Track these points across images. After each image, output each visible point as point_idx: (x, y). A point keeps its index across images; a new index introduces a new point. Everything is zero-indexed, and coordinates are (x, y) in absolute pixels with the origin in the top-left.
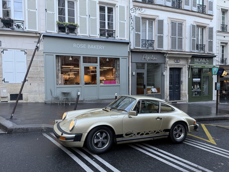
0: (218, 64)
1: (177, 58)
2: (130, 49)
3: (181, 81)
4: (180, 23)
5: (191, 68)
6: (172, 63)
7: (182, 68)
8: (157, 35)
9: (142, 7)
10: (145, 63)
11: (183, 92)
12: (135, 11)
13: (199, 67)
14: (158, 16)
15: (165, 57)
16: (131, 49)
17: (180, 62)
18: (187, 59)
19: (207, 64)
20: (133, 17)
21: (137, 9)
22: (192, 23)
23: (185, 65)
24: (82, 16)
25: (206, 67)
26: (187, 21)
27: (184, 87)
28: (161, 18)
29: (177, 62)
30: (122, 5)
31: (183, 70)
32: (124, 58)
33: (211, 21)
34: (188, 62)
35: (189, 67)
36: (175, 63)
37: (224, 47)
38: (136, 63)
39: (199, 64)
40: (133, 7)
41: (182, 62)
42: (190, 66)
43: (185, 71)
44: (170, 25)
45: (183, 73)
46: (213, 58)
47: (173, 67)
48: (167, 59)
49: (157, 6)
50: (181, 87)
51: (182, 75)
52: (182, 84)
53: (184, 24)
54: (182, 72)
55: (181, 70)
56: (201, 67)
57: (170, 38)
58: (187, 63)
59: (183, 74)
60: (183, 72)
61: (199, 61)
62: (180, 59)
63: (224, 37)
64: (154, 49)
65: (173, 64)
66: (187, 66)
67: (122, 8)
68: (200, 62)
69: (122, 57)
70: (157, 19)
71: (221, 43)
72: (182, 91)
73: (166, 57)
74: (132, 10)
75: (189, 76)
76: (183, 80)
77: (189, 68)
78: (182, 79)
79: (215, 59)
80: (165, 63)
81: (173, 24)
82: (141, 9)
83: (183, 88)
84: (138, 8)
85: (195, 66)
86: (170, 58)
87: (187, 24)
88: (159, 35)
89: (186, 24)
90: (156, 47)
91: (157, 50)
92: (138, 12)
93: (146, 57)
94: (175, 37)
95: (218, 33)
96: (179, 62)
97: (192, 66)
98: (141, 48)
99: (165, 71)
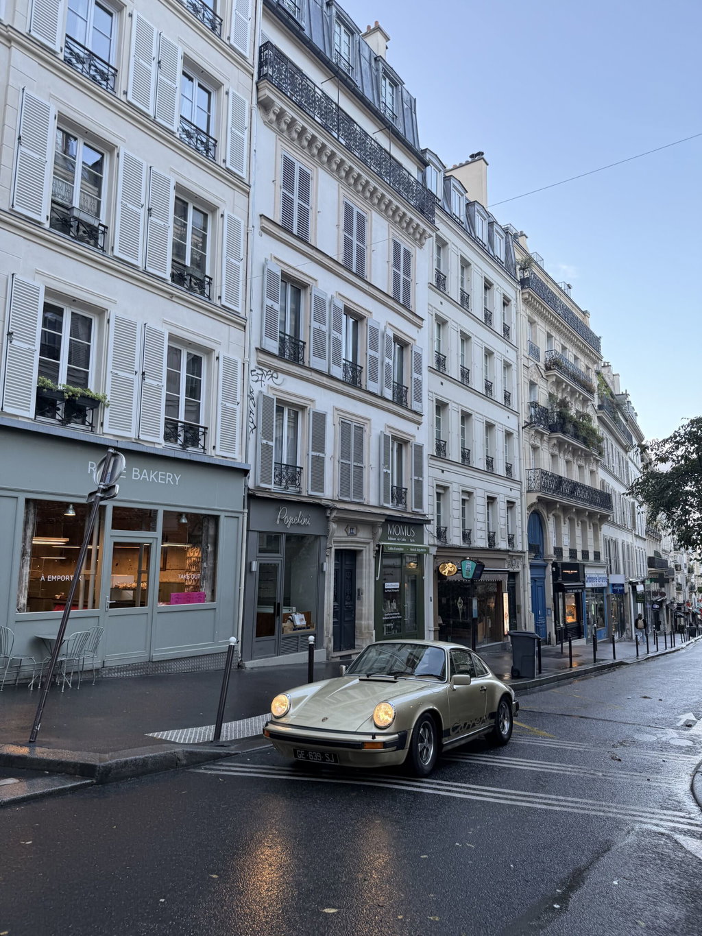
0: (432, 542)
1: (352, 522)
2: (247, 489)
3: (359, 590)
4: (358, 425)
5: (381, 552)
6: (342, 535)
7: (362, 551)
8: (311, 453)
9: (277, 370)
10: (282, 533)
11: (363, 622)
12: (260, 379)
13: (398, 549)
14: (312, 401)
15: (328, 517)
16: (249, 489)
17: (359, 535)
18: (372, 525)
19: (413, 543)
20: (255, 395)
21: (265, 373)
22: (383, 430)
23: (369, 543)
24: (120, 373)
25: (412, 550)
26: (372, 421)
27: (367, 608)
28: (319, 407)
29: (352, 535)
30: (230, 356)
31: (364, 558)
32: (233, 516)
33: (418, 428)
34: (374, 534)
35: (377, 548)
36: (348, 535)
37: (441, 497)
38: (260, 532)
39: (397, 541)
40: (257, 367)
41: (363, 535)
42: (379, 546)
43: (369, 560)
44: (338, 428)
45: (364, 566)
46: (423, 525)
47: (342, 546)
48: (333, 526)
49: (313, 374)
50: (358, 607)
51: (361, 573)
52: (359, 599)
53: (366, 428)
54: (362, 564)
55: (359, 558)
56: (402, 549)
57: (336, 463)
58: (373, 538)
59: (364, 570)
60: (364, 562)
61: (397, 532)
62: (359, 527)
63: (443, 471)
64: (300, 492)
65: (344, 539)
66: (372, 546)
67: (230, 363)
68: (400, 536)
69: (227, 514)
70: (312, 408)
71: (438, 486)
72: (361, 619)
73: (331, 519)
74: (253, 373)
75: (376, 576)
76: (364, 588)
77: (378, 552)
78: (362, 584)
79: (427, 527)
80: (326, 537)
81: (345, 426)
82: (275, 375)
83: (364, 612)
84: (267, 370)
85: (390, 546)
86: (339, 521)
87: (372, 431)
88: (315, 454)
89: (370, 431)
90: (306, 488)
91: (310, 496)
92: (268, 381)
93: (285, 517)
94: (348, 462)
95: (431, 462)
96: (355, 535)
97: (385, 548)
98: (272, 486)
99: (327, 559)
